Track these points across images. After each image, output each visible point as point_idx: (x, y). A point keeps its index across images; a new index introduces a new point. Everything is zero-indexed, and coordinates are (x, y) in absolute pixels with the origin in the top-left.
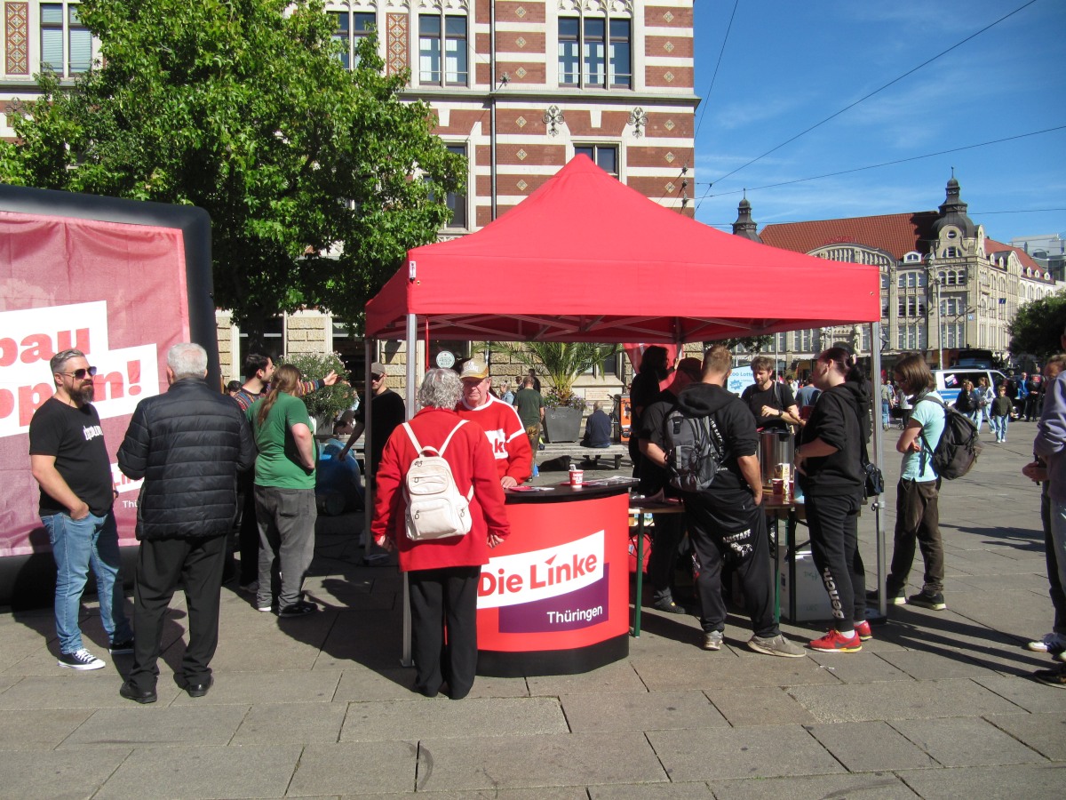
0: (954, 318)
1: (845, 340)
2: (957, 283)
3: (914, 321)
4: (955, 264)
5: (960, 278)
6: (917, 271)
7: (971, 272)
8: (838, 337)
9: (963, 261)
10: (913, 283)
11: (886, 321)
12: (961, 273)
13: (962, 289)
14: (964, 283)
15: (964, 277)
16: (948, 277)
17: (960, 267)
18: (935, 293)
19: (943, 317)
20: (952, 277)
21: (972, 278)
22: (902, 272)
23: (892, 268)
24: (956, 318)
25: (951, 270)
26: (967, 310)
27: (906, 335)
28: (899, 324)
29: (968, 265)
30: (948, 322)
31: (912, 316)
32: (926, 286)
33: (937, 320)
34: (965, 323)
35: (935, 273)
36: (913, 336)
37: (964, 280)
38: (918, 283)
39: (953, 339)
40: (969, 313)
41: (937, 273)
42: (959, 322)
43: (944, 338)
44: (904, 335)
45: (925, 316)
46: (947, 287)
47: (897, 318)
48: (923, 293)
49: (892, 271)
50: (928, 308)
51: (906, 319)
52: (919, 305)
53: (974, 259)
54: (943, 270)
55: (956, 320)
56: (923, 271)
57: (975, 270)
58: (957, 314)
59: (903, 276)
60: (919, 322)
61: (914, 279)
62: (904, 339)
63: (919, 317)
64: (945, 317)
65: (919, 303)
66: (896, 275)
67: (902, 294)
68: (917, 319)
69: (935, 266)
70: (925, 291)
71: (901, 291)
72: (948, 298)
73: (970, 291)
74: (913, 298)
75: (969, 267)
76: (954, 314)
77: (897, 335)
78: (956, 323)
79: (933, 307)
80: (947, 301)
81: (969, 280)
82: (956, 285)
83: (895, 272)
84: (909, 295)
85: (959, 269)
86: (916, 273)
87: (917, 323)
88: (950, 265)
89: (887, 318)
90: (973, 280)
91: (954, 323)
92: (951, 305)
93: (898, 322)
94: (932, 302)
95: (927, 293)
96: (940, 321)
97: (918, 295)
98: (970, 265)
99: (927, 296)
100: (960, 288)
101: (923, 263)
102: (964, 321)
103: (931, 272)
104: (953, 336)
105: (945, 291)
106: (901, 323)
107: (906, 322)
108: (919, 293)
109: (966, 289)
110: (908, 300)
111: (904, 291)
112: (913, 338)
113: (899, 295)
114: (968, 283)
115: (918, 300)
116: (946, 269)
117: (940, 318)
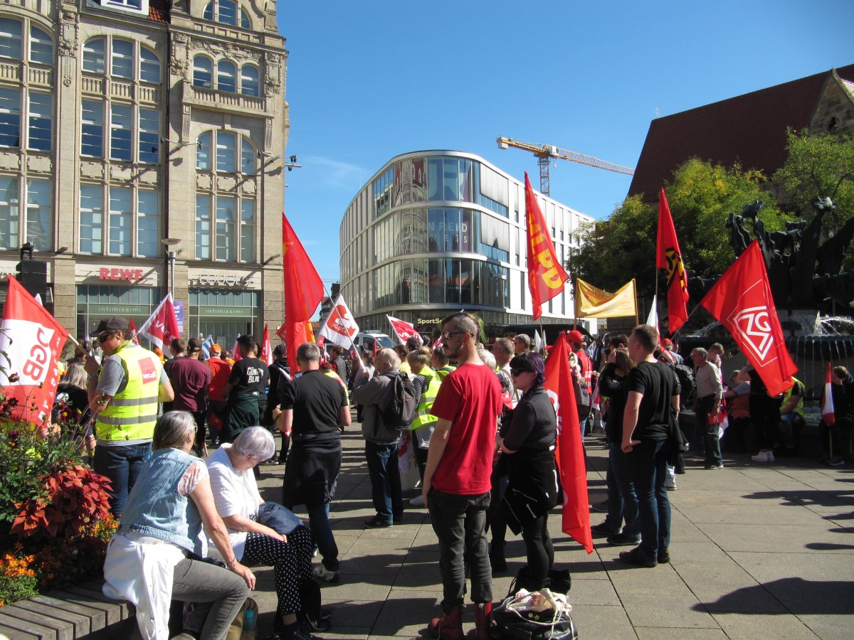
0: (231, 182)
2: (240, 91)
3: (126, 174)
4: (237, 44)
5: (245, 83)
6: (140, 38)
7: (272, 73)
9: (257, 41)
10: (125, 68)
11: (43, 164)
12: (248, 69)
13: (252, 109)
14: (256, 94)
15: (256, 80)
16: (217, 73)
17: (248, 52)
18: (188, 105)
19: (207, 177)
20: (227, 74)
21: (276, 88)
22: (94, 29)
23: (65, 8)
24: (236, 182)
25: (227, 56)
26: (263, 166)
27: (102, 212)
28: (81, 180)
29: (266, 54)
30: (218, 189)
31: (120, 160)
32: (161, 84)
33: (189, 181)
34: (259, 197)
35: (187, 53)
36: (122, 219)
37: (257, 88)
38: (138, 70)
39: (227, 238)
40: (267, 173)
41: (192, 54)
42: (243, 192)
43: (204, 232)
44: (95, 211)
45: (160, 166)
46: (217, 96)
47: (78, 159)
48: (153, 102)
49: (67, 17)
50: (167, 143)
51: (104, 168)
52: (141, 133)
53: (277, 43)
54: (207, 50)
55: (236, 187)
56: (155, 43)
57: (281, 70)
58: (240, 173)
59: (97, 42)
60: (139, 179)
61: (129, 58)
62: (96, 226)
63: (141, 165)
64: (211, 175)
65: (141, 127)
66: (76, 32)
67: (93, 92)
68: (136, 171)
69: (188, 35)
70: (158, 98)
71: (89, 84)
72: (220, 127)
73: (271, 118)
74: (123, 111)
75: (268, 59)
76: (232, 171)
77: (76, 210)
78: (236, 196)
79: (182, 143)
80: (215, 135)
81: (269, 92)
82: (238, 97)
83: (76, 21)
84: (112, 98)
85: (246, 58)
86: (134, 41)
87: (136, 183)
88: (222, 43)
89: (45, 155)
90: (276, 92)
91: (233, 194)
92: (224, 147)
93: (81, 172)
94: (179, 130)
95: (165, 102)
96: (200, 185)
97: (140, 105)
98: (272, 56)
99: (165, 112)
100: (246, 105)
101: (156, 19)
102: (256, 193)
103: (178, 48)
104: (227, 231)
105: (213, 106)
106: (89, 177)
107: (104, 175)
108: (143, 100)
109: (262, 113)
110: (109, 113)
111: (98, 86)
112: (122, 224)
113: (83, 94)
114: (267, 98)
115: (138, 118)
116: (213, 50)
117: (199, 175)
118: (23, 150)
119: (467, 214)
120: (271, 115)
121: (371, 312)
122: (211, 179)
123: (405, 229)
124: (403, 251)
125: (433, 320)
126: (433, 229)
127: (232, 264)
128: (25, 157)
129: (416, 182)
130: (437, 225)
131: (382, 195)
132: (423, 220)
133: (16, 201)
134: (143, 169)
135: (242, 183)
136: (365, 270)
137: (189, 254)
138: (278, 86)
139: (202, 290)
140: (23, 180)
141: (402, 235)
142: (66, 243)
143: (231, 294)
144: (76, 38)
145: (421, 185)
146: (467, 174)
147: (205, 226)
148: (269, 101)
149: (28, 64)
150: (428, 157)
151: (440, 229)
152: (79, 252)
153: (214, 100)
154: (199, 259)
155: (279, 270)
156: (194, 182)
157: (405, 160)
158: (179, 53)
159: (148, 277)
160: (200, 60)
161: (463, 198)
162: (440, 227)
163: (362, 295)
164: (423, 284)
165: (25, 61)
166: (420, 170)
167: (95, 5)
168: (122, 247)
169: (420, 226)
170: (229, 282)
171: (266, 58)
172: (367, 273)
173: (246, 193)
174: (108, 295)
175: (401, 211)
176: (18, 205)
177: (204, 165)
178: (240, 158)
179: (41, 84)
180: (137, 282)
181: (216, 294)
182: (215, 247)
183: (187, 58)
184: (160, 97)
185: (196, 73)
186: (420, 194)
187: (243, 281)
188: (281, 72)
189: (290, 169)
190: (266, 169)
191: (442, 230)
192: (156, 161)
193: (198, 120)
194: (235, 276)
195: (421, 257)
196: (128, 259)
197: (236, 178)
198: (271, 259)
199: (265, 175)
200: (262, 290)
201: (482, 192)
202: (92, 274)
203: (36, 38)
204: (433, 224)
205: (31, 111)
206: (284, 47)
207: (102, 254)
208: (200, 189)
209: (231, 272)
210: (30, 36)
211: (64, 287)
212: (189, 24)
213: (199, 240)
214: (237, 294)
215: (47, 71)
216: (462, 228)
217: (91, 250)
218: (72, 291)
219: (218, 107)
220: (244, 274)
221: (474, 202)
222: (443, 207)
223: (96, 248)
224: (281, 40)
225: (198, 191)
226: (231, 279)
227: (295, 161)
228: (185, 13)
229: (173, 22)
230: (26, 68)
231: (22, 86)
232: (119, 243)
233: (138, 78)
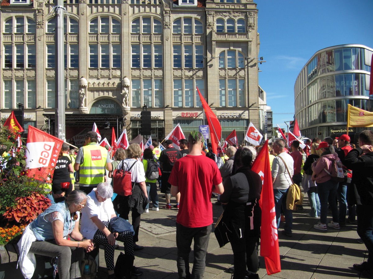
0: (234, 72)
1: (111, 95)
2: (237, 31)
3: (191, 73)
4: (235, 11)
5: (239, 27)
6: (194, 16)
7: (251, 21)
8: (103, 90)
9: (243, 8)
10: (189, 30)
11: (159, 73)
12: (240, 21)
13: (242, 38)
14: (244, 32)
15: (244, 25)
16: (226, 25)
17: (240, 14)
18: (214, 41)
19: (224, 71)
20: (231, 25)
21: (253, 27)
22: (176, 16)
23: (165, 10)
24: (236, 72)
25: (230, 17)
26: (248, 63)
27: (182, 90)
28: (174, 77)
29: (248, 13)
30: (228, 76)
31: (188, 68)
32: (203, 34)
33: (216, 73)
34: (246, 78)
35: (213, 18)
36: (190, 92)
37: (244, 29)
38: (194, 29)
39: (233, 97)
40: (250, 66)
41: (215, 19)
42: (239, 76)
43: (223, 95)
44: (179, 90)
45: (204, 68)
46: (227, 35)
47: (172, 69)
48: (200, 42)
49: (166, 13)
50: (206, 59)
51: (182, 72)
52: (196, 55)
53: (253, 7)
54: (221, 16)
55: (236, 74)
56: (200, 17)
57: (255, 19)
58: (238, 68)
59: (178, 21)
60: (196, 75)
61: (190, 25)
62: (180, 96)
63: (196, 69)
64: (225, 70)
65: (196, 53)
66: (170, 18)
67: (177, 41)
68: (194, 72)
69: (213, 11)
70: (202, 40)
71: (176, 38)
72: (228, 49)
73: (251, 41)
74: (189, 47)
75: (249, 14)
76: (234, 67)
77: (172, 90)
78: (236, 78)
79: (212, 58)
80: (226, 52)
81: (250, 30)
82: (235, 34)
83: (170, 14)
84: (184, 43)
85: (239, 16)
86: (192, 17)
87: (195, 77)
88: (228, 11)
89: (160, 69)
90: (253, 29)
91: (235, 78)
92: (231, 57)
93: (174, 74)
94: (211, 52)
95: (205, 41)
96: (220, 75)
97: (195, 44)
98: (250, 13)
99: (205, 45)
100: (239, 37)
101: (200, 7)
102: (245, 76)
103: (209, 17)
104: (233, 94)
105: (225, 40)
106: (176, 76)
107: (182, 74)
108: (196, 42)
109: (246, 39)
110: (183, 49)
111: (179, 39)
112: (190, 94)
113: (173, 43)
114: (249, 33)
115: (194, 49)
116: (224, 16)
117: (220, 71)
118: (152, 68)
119: (357, 76)
120: (251, 40)
121: (307, 127)
122: (225, 72)
123: (323, 86)
124: (322, 97)
125: (339, 131)
126: (338, 85)
127: (235, 108)
128: (153, 71)
129: (328, 63)
130: (340, 83)
131: (314, 70)
132: (333, 81)
133: (151, 88)
134: (197, 71)
135: (239, 72)
136: (305, 108)
137: (217, 105)
138: (254, 26)
139: (222, 120)
140: (153, 80)
141: (322, 89)
142: (169, 103)
143: (235, 121)
144: (170, 21)
145: (331, 64)
146: (357, 55)
147: (223, 92)
148: (249, 34)
149: (153, 34)
150: (334, 49)
151: (342, 85)
152: (173, 106)
153: (225, 37)
154: (221, 107)
155: (257, 109)
156: (218, 74)
157: (323, 52)
158: (210, 19)
159: (201, 115)
160: (219, 21)
161: (354, 68)
162: (342, 84)
163: (303, 119)
164: (333, 113)
165: (152, 33)
166: (330, 57)
167: (177, 6)
168: (190, 103)
169: (331, 84)
170: (234, 116)
171: (248, 14)
172: (306, 109)
173: (241, 76)
174: (185, 123)
175: (321, 78)
176: (151, 90)
177: (222, 66)
178: (237, 61)
179: (158, 41)
180: (196, 118)
181: (229, 121)
182: (228, 101)
183: (213, 21)
184: (203, 39)
185: (218, 27)
186: (331, 68)
187: (240, 115)
188: (255, 20)
189: (261, 64)
190: (249, 65)
191: (343, 85)
192: (203, 67)
193: (219, 47)
194: (237, 113)
195: (332, 100)
196: (192, 108)
197: (236, 70)
198: (253, 105)
199: (249, 67)
200: (249, 119)
201: (366, 63)
202: (179, 115)
203: (156, 23)
204: (338, 82)
205: (155, 53)
206: (256, 8)
207: (182, 107)
208: (220, 76)
209: (235, 112)
210: (153, 23)
211: (168, 121)
212: (214, 6)
213: (221, 99)
214: (238, 121)
215: (160, 36)
216: (354, 83)
217: (178, 105)
218: (171, 122)
219: (227, 40)
220: (241, 112)
221: (361, 69)
222: (343, 73)
223: (180, 105)
224: (254, 5)
225: (220, 77)
226: (235, 115)
227: (262, 59)
228: (212, 2)
229: (207, 6)
230: (153, 36)
231: (151, 43)
232: (189, 102)
233: (194, 33)
